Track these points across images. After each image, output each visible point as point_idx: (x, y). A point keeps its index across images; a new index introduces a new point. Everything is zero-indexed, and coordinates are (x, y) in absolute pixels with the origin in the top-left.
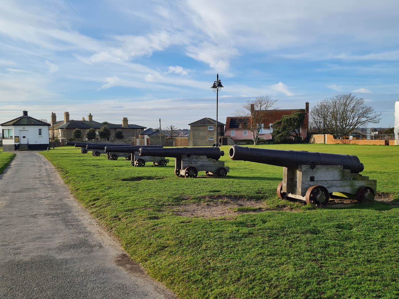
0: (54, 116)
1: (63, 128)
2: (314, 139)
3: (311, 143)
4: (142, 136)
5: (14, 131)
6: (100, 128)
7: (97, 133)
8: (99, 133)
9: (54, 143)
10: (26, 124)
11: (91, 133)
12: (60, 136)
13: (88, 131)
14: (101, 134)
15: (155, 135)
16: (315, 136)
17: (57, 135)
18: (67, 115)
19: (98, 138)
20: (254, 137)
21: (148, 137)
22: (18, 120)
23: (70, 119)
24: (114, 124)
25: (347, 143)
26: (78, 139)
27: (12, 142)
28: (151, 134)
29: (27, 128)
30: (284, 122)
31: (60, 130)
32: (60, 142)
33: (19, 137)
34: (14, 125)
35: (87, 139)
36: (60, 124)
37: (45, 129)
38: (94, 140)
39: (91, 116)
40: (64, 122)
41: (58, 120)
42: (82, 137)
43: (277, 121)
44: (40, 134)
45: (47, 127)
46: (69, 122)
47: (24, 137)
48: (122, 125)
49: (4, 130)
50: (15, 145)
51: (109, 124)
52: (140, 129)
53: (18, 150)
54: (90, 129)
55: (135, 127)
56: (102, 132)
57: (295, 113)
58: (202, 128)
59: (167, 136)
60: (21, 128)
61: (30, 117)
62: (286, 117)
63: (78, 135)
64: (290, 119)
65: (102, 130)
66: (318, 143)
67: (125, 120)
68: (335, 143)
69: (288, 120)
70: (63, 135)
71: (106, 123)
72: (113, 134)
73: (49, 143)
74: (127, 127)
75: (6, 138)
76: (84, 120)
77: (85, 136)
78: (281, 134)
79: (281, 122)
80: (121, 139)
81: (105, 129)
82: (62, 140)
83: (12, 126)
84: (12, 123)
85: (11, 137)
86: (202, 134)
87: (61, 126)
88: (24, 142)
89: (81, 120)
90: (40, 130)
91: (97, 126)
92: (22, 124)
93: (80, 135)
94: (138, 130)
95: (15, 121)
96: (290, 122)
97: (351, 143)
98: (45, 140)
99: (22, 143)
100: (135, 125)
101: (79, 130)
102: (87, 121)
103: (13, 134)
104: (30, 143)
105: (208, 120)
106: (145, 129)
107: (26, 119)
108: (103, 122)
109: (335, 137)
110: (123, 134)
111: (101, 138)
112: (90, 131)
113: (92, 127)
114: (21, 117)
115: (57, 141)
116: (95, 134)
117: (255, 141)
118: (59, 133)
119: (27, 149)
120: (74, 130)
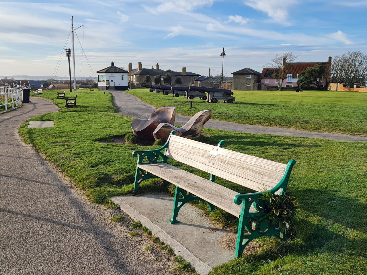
0: (130, 65)
1: (137, 75)
2: (330, 87)
3: (328, 90)
4: (196, 82)
5: (105, 77)
6: (164, 75)
7: (162, 79)
8: (163, 79)
9: (131, 86)
10: (113, 72)
11: (158, 79)
12: (135, 80)
13: (155, 77)
14: (165, 80)
15: (205, 81)
16: (331, 84)
17: (132, 80)
18: (140, 64)
19: (163, 83)
20: (279, 85)
21: (200, 83)
22: (108, 69)
23: (143, 67)
24: (176, 71)
25: (351, 91)
26: (148, 83)
27: (104, 84)
28: (202, 81)
29: (114, 74)
30: (307, 73)
31: (135, 76)
32: (135, 85)
33: (108, 81)
34: (105, 72)
35: (154, 84)
36: (135, 71)
37: (125, 75)
38: (159, 84)
39: (158, 66)
40: (138, 70)
41: (133, 68)
42: (151, 82)
43: (302, 72)
44: (122, 79)
45: (127, 74)
46: (142, 70)
47: (112, 81)
48: (181, 73)
49: (99, 76)
50: (106, 86)
51: (172, 71)
52: (195, 77)
53: (108, 90)
54: (157, 76)
55: (191, 75)
56: (166, 78)
57: (317, 66)
58: (241, 77)
59: (214, 82)
60: (110, 74)
61: (116, 67)
62: (309, 69)
63: (148, 80)
64: (312, 70)
65: (165, 76)
66: (333, 90)
67: (184, 69)
68: (343, 91)
69: (310, 71)
70: (137, 80)
71: (169, 71)
72: (174, 79)
73: (128, 86)
74: (186, 75)
75: (100, 81)
76: (153, 68)
77: (153, 81)
78: (304, 83)
79: (305, 73)
80: (180, 84)
81: (168, 76)
82: (137, 84)
83: (104, 73)
84: (104, 71)
85: (104, 80)
86: (241, 81)
87: (136, 72)
88: (112, 84)
89: (150, 68)
90: (122, 76)
91: (162, 73)
92: (111, 72)
93: (149, 80)
94: (194, 77)
95: (106, 70)
96: (312, 73)
97: (355, 90)
98: (125, 84)
99: (111, 85)
100: (192, 73)
101: (149, 76)
102: (155, 69)
103: (105, 79)
104: (116, 86)
105: (247, 70)
106: (200, 76)
107: (113, 68)
108: (167, 70)
109: (344, 86)
110: (182, 80)
111: (165, 82)
112: (157, 77)
113: (158, 74)
114: (110, 67)
115: (133, 84)
116: (160, 80)
117: (280, 88)
118: (134, 78)
119: (114, 89)
120: (145, 77)
